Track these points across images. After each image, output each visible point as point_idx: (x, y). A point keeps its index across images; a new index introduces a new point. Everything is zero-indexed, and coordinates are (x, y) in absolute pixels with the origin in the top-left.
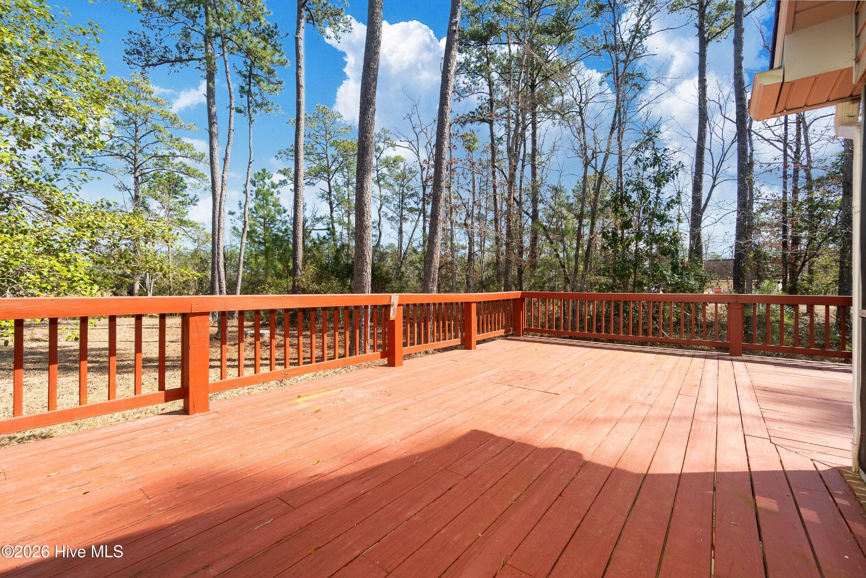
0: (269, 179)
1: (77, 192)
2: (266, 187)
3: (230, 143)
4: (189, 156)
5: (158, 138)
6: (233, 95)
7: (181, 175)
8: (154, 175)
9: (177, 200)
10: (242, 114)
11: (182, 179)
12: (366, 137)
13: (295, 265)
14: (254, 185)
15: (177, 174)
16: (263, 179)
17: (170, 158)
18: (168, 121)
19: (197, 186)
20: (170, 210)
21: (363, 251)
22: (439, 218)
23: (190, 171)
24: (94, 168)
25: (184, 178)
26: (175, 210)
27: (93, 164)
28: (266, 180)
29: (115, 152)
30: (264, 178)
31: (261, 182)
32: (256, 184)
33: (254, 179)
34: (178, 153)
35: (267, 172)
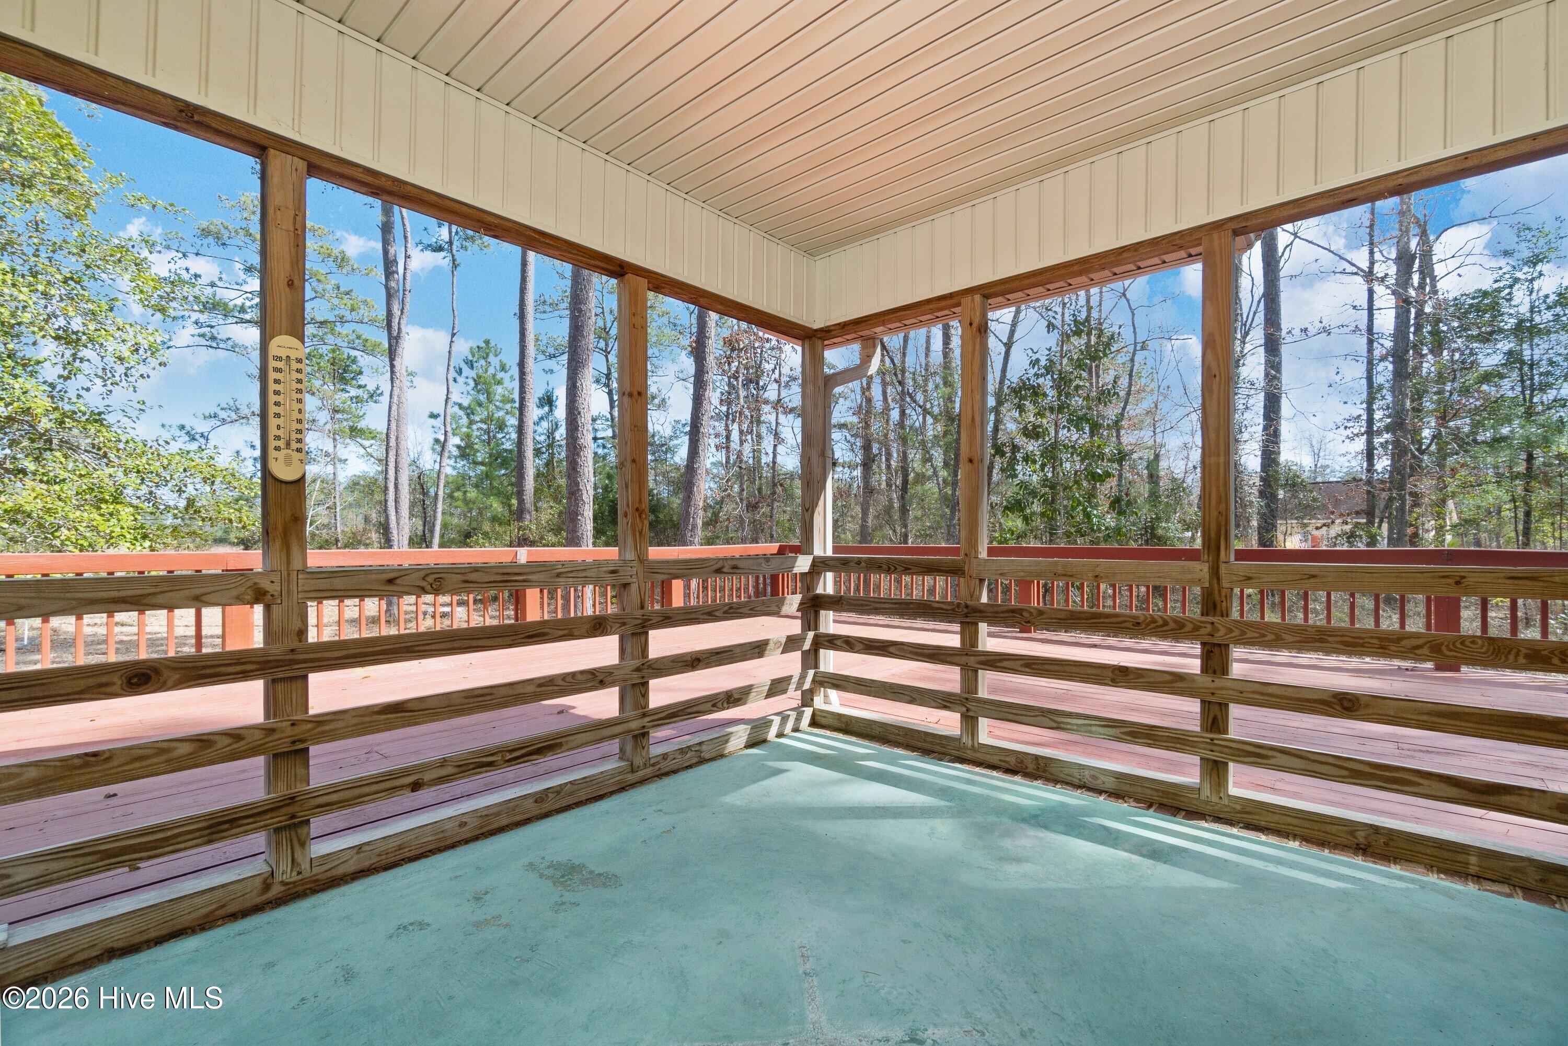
0: (496, 356)
1: (133, 425)
2: (491, 370)
3: (405, 311)
4: (366, 320)
5: (316, 292)
6: (409, 234)
7: (353, 353)
8: (309, 354)
9: (347, 395)
10: (443, 254)
11: (354, 361)
12: (580, 311)
13: (521, 501)
14: (472, 367)
15: (346, 351)
16: (485, 358)
17: (338, 324)
18: (331, 264)
19: (380, 370)
20: (336, 411)
21: (577, 484)
22: (702, 430)
23: (368, 345)
24: (214, 345)
25: (359, 358)
26: (343, 411)
27: (213, 338)
28: (491, 358)
29: (247, 317)
30: (488, 355)
31: (483, 362)
32: (475, 365)
33: (470, 358)
34: (348, 317)
35: (492, 344)
